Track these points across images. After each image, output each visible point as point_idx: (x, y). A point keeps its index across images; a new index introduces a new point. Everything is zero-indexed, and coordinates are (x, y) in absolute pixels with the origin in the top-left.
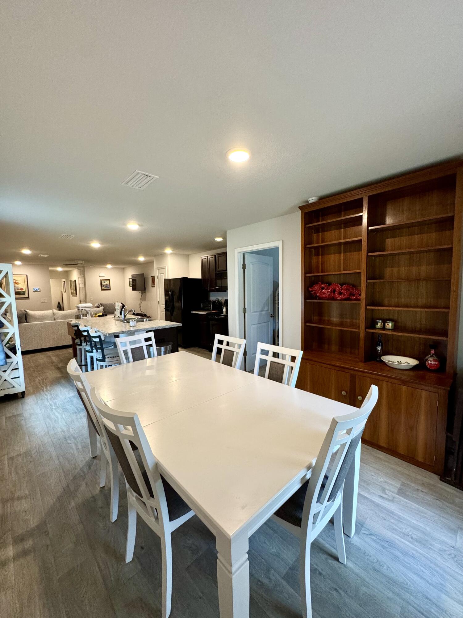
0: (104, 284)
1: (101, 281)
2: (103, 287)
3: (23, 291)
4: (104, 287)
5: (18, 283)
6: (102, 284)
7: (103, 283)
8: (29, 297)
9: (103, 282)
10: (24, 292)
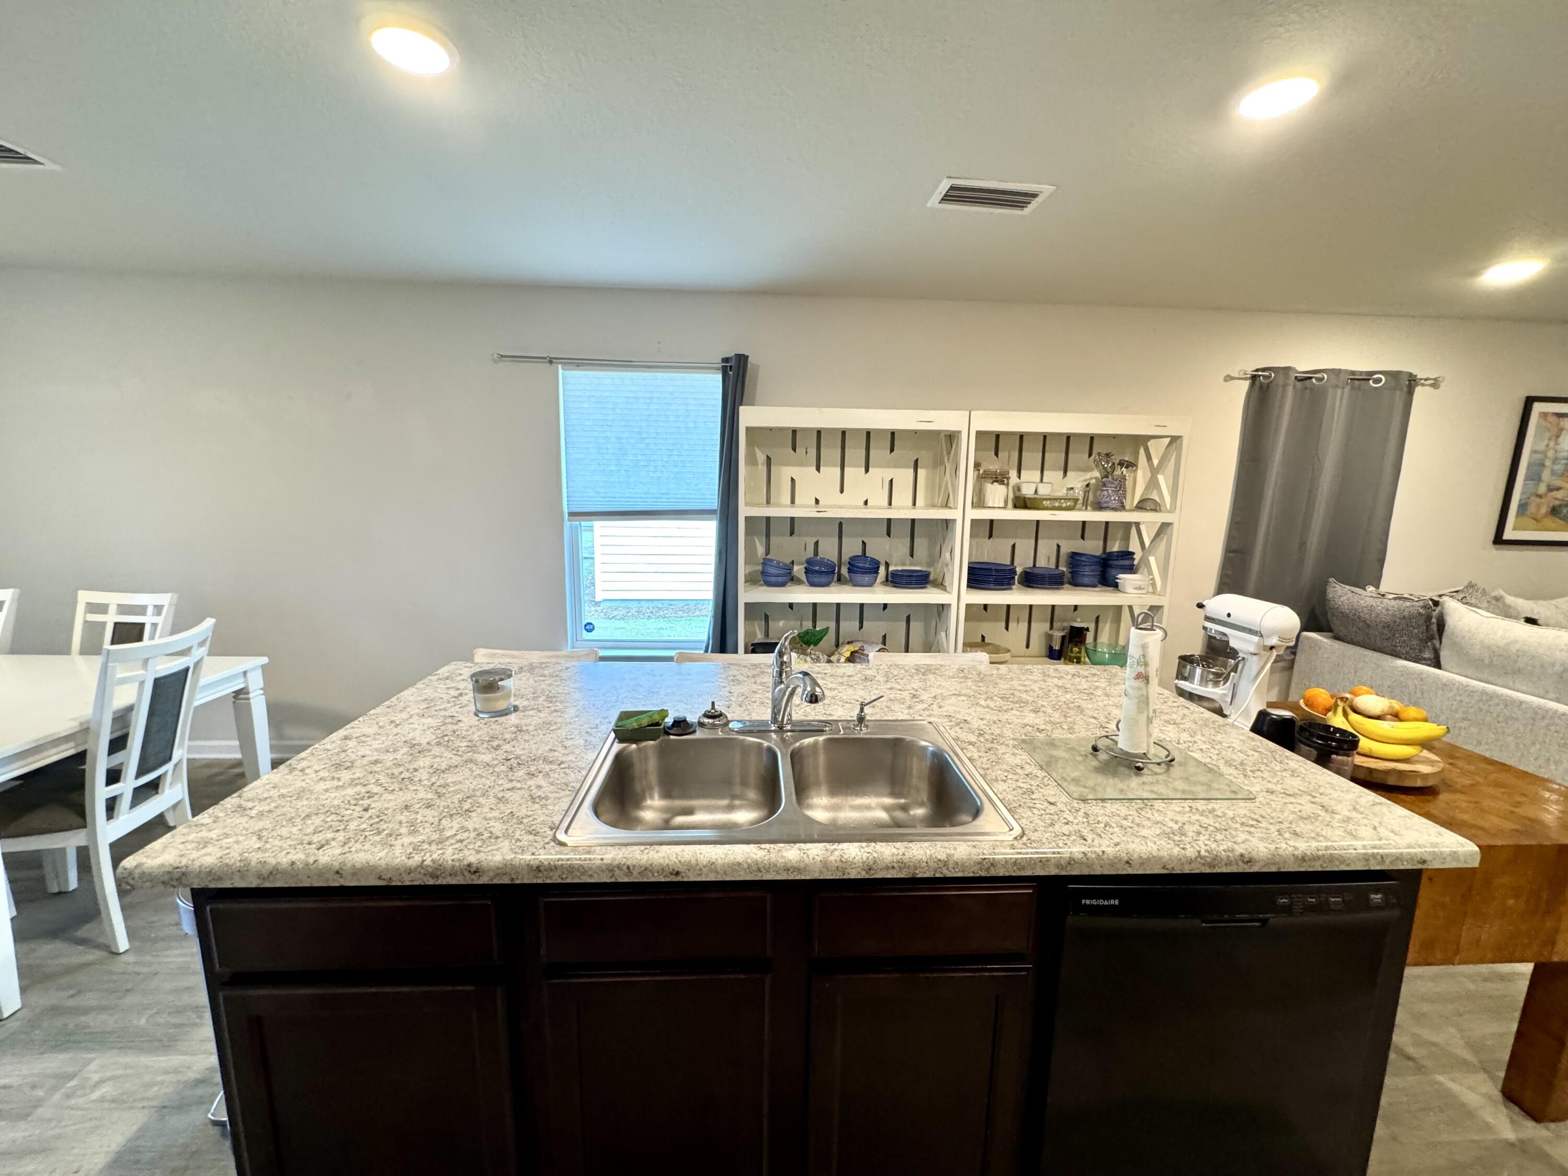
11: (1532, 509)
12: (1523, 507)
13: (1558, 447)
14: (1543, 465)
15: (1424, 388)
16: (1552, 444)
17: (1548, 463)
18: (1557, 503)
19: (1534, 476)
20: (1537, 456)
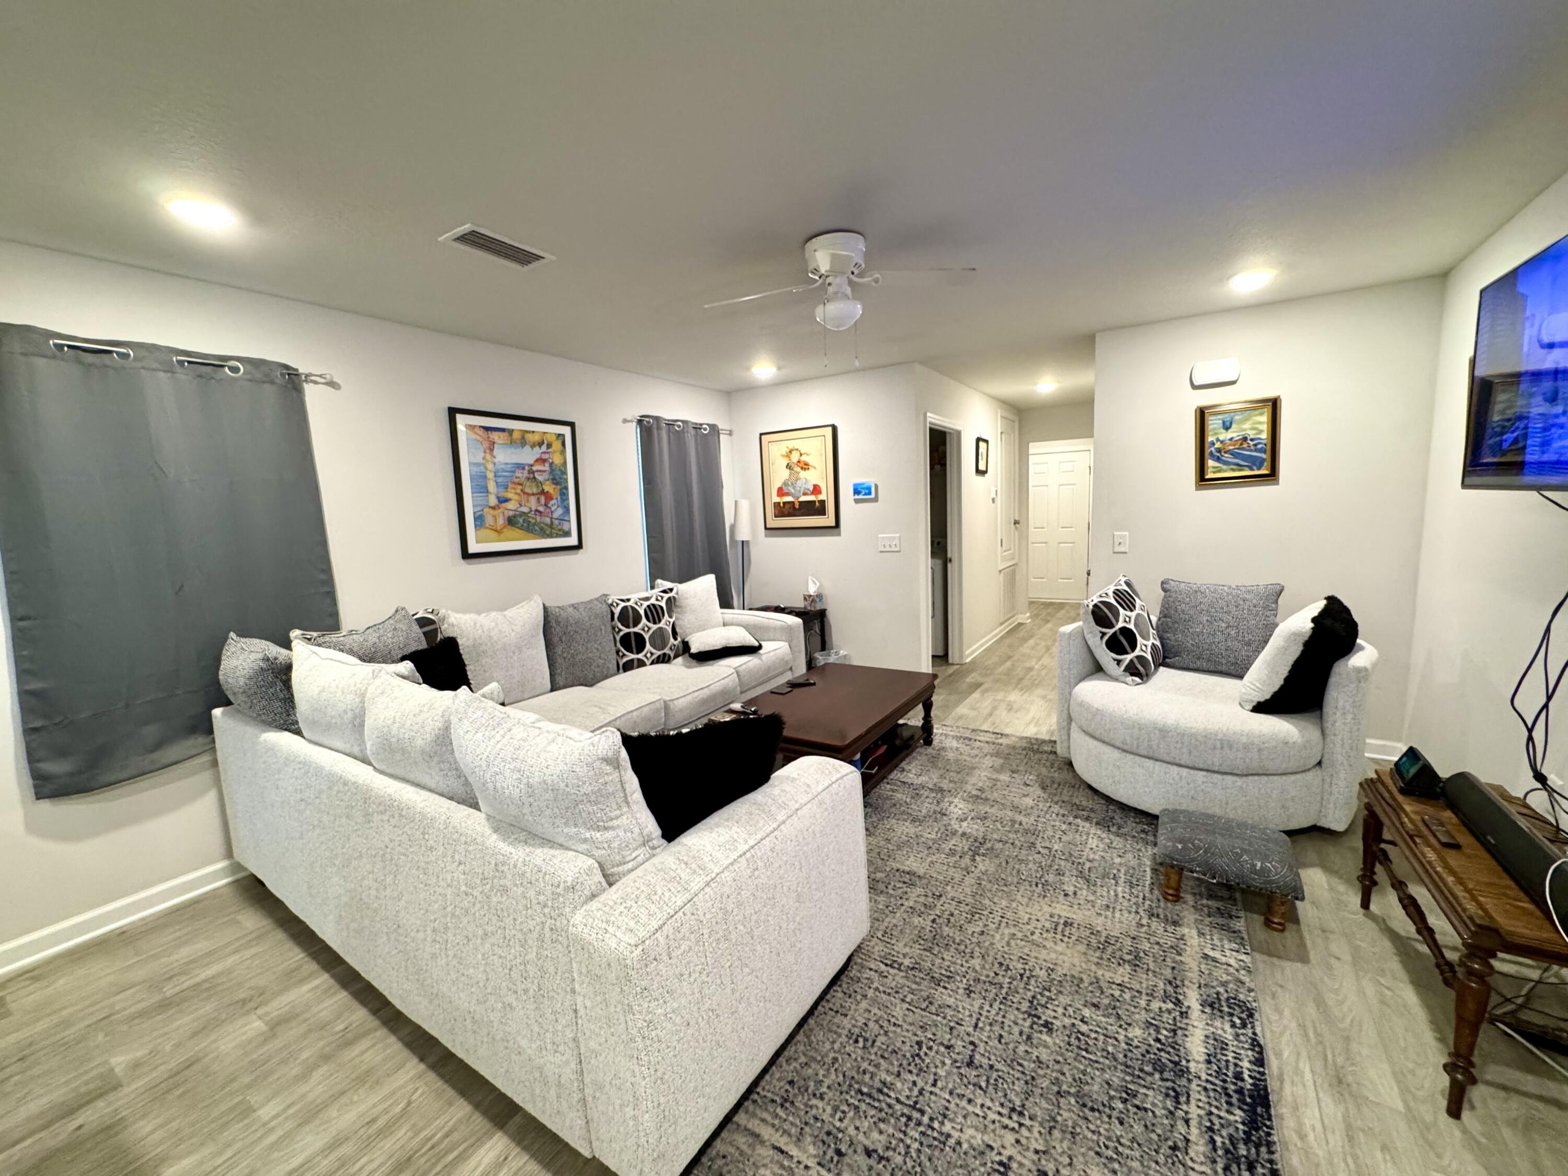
0: (1225, 436)
1: (1202, 415)
2: (1211, 463)
3: (821, 497)
4: (1218, 459)
5: (805, 466)
6: (1210, 439)
7: (1216, 434)
8: (837, 525)
9: (1213, 423)
10: (822, 502)
11: (489, 520)
12: (479, 520)
13: (496, 460)
14: (485, 477)
15: (317, 386)
16: (488, 457)
17: (490, 475)
18: (511, 513)
19: (481, 488)
20: (475, 469)
